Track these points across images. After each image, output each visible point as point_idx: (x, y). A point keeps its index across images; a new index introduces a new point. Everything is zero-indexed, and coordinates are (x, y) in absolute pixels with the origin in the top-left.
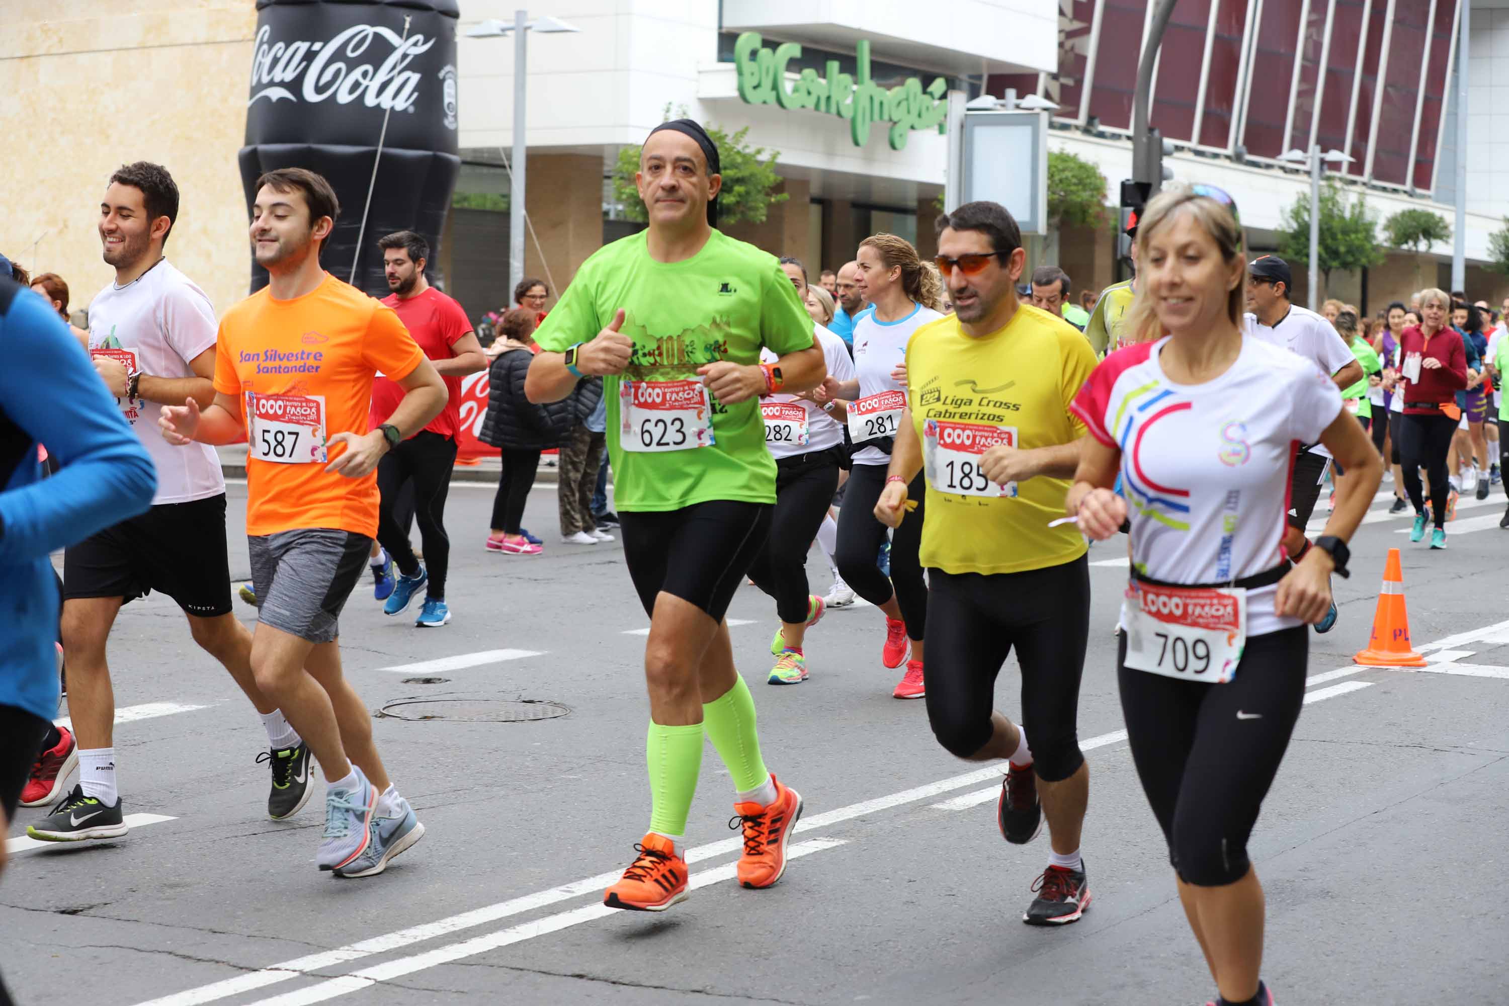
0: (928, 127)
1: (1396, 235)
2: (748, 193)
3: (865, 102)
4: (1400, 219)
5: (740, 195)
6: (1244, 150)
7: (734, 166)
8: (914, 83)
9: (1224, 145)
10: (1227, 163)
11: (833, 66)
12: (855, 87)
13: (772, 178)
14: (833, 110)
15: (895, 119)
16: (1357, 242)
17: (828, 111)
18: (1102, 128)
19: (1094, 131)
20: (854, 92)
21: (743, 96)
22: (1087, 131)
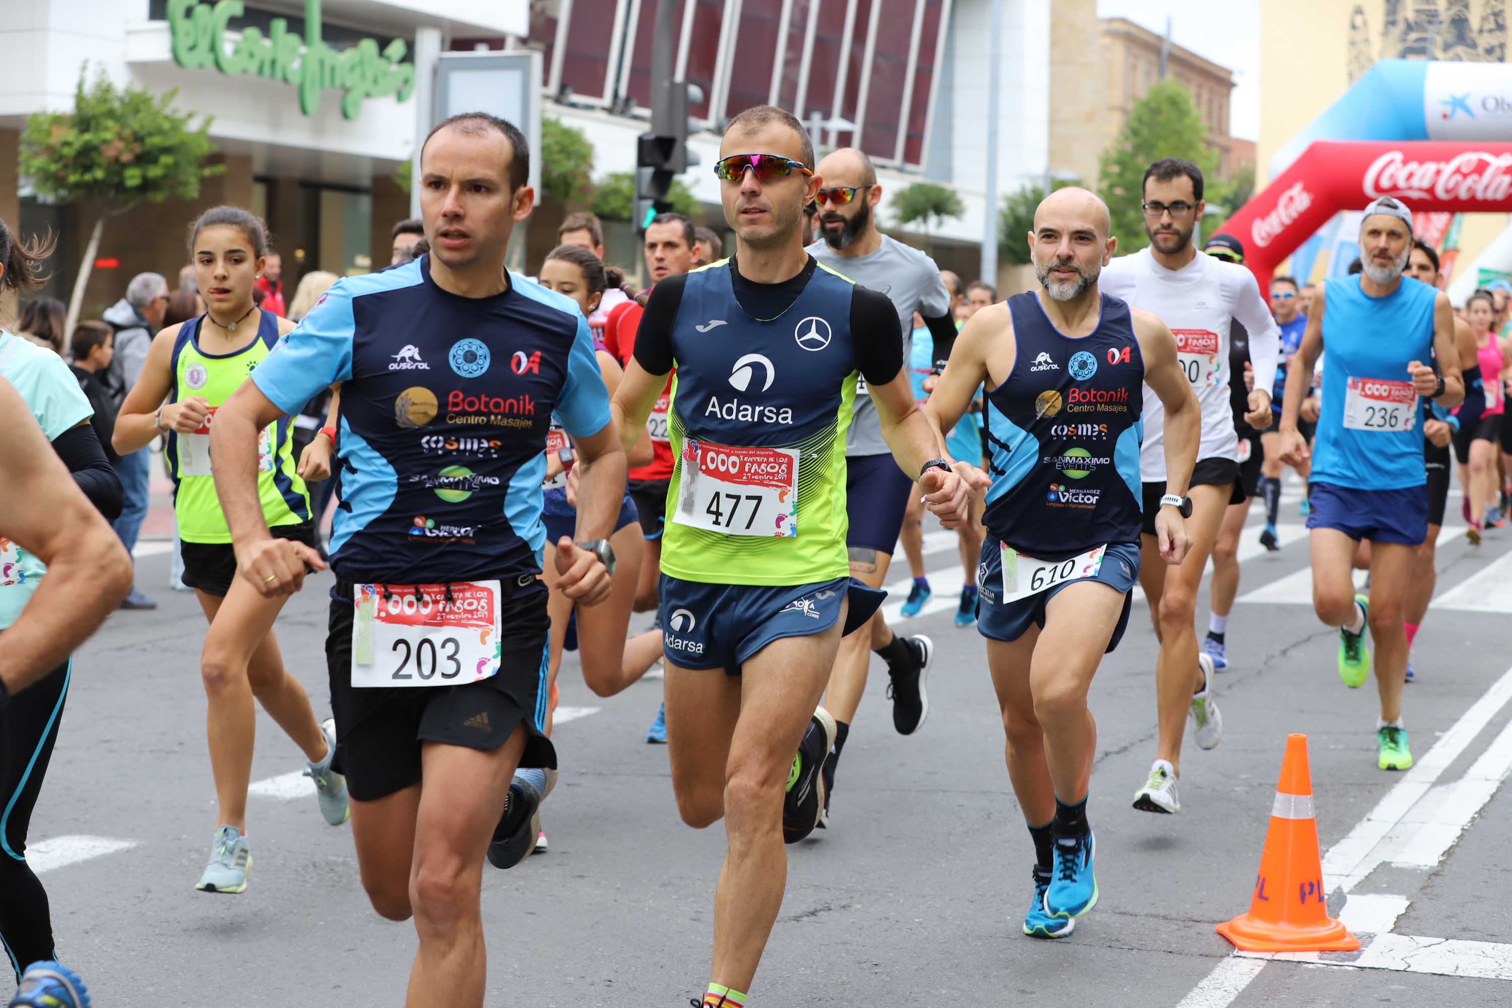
0: (384, 94)
2: (176, 165)
3: (314, 67)
5: (167, 167)
7: (160, 132)
8: (368, 46)
9: (706, 119)
10: (709, 136)
11: (279, 25)
12: (303, 50)
13: (206, 148)
14: (279, 74)
15: (348, 84)
17: (273, 74)
19: (566, 101)
20: (303, 57)
21: (176, 59)
22: (559, 101)
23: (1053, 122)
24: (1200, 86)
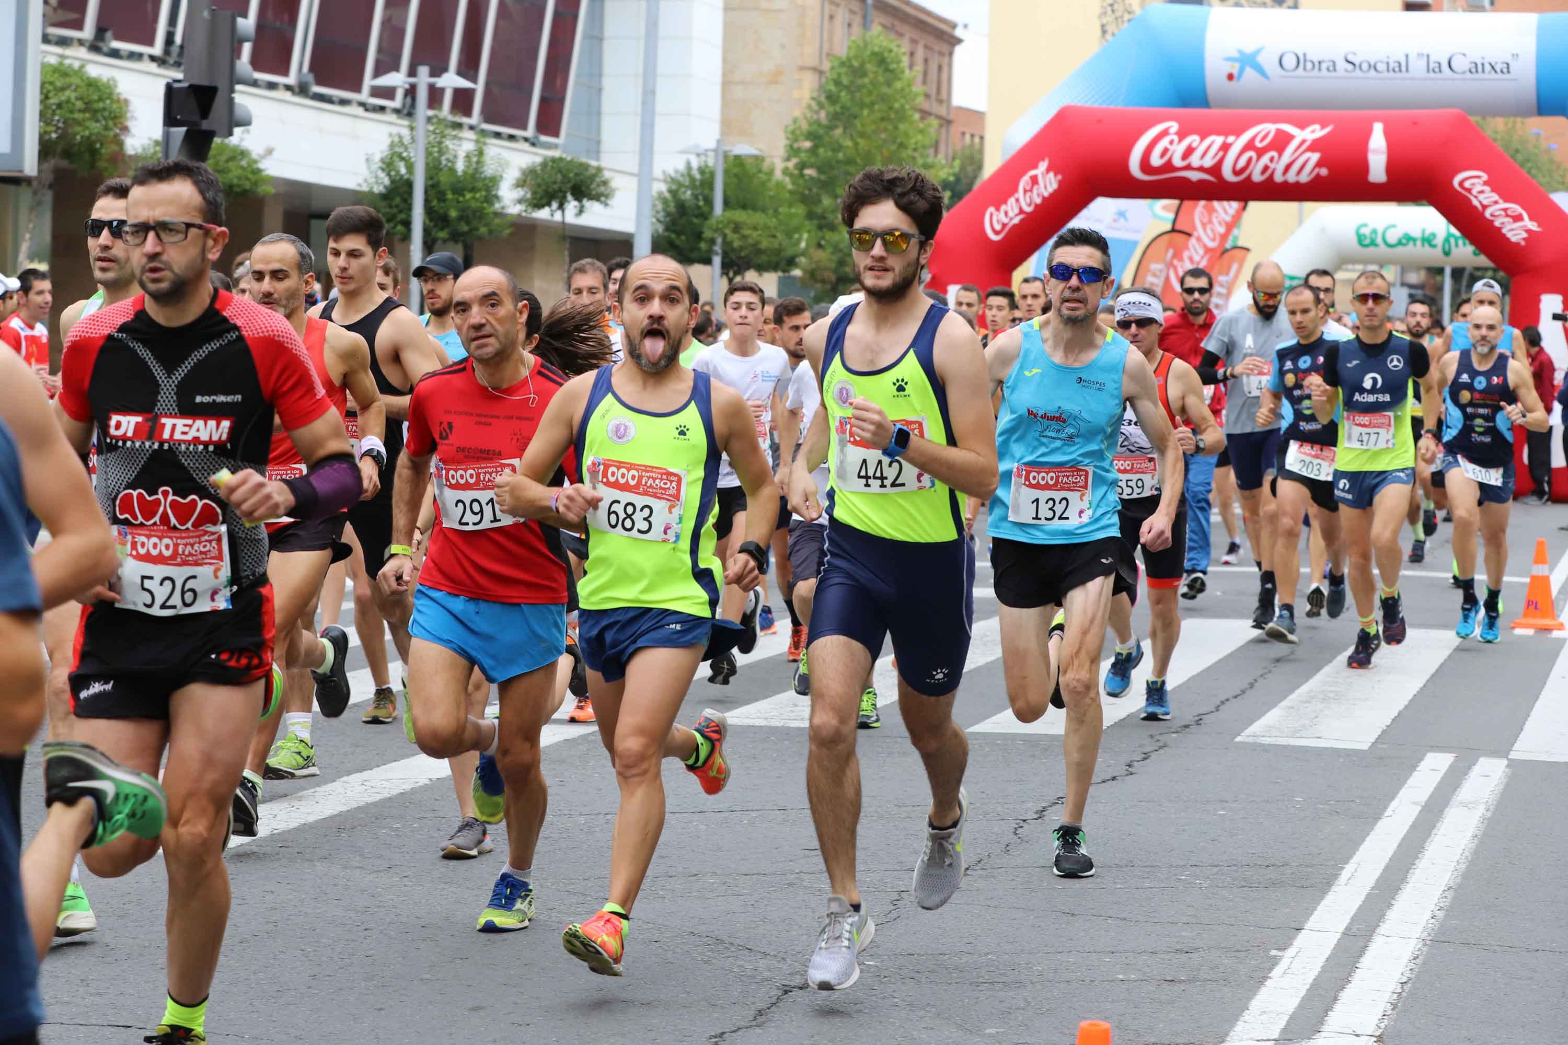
1: (534, 193)
4: (539, 168)
6: (310, 78)
9: (285, 73)
10: (288, 96)
16: (474, 204)
18: (116, 44)
19: (105, 49)
22: (94, 48)
23: (726, 84)
24: (914, 42)
